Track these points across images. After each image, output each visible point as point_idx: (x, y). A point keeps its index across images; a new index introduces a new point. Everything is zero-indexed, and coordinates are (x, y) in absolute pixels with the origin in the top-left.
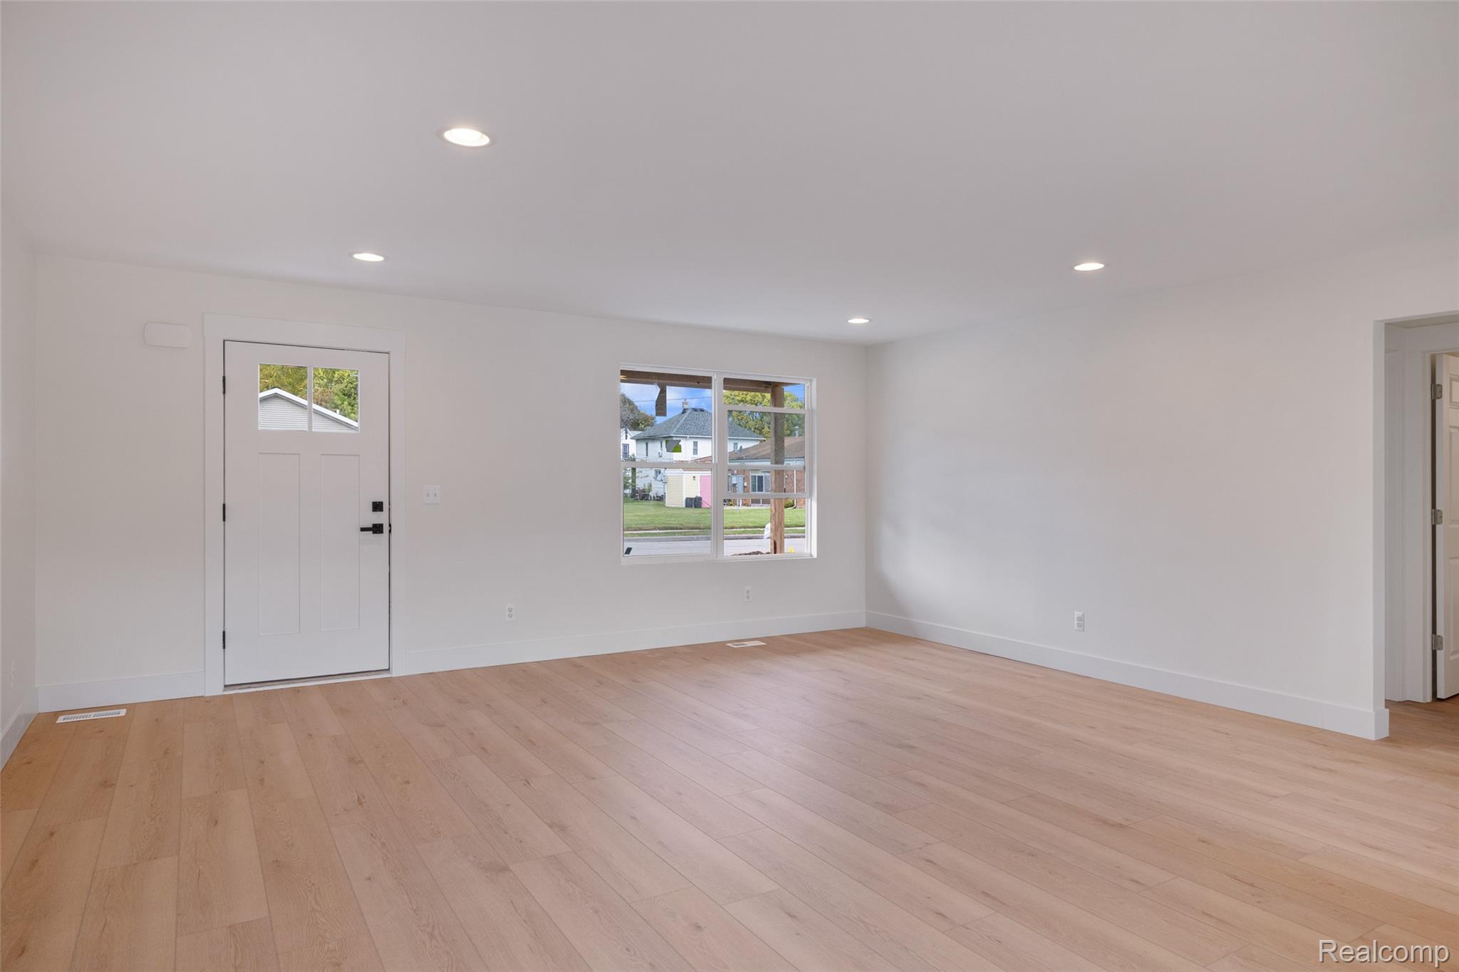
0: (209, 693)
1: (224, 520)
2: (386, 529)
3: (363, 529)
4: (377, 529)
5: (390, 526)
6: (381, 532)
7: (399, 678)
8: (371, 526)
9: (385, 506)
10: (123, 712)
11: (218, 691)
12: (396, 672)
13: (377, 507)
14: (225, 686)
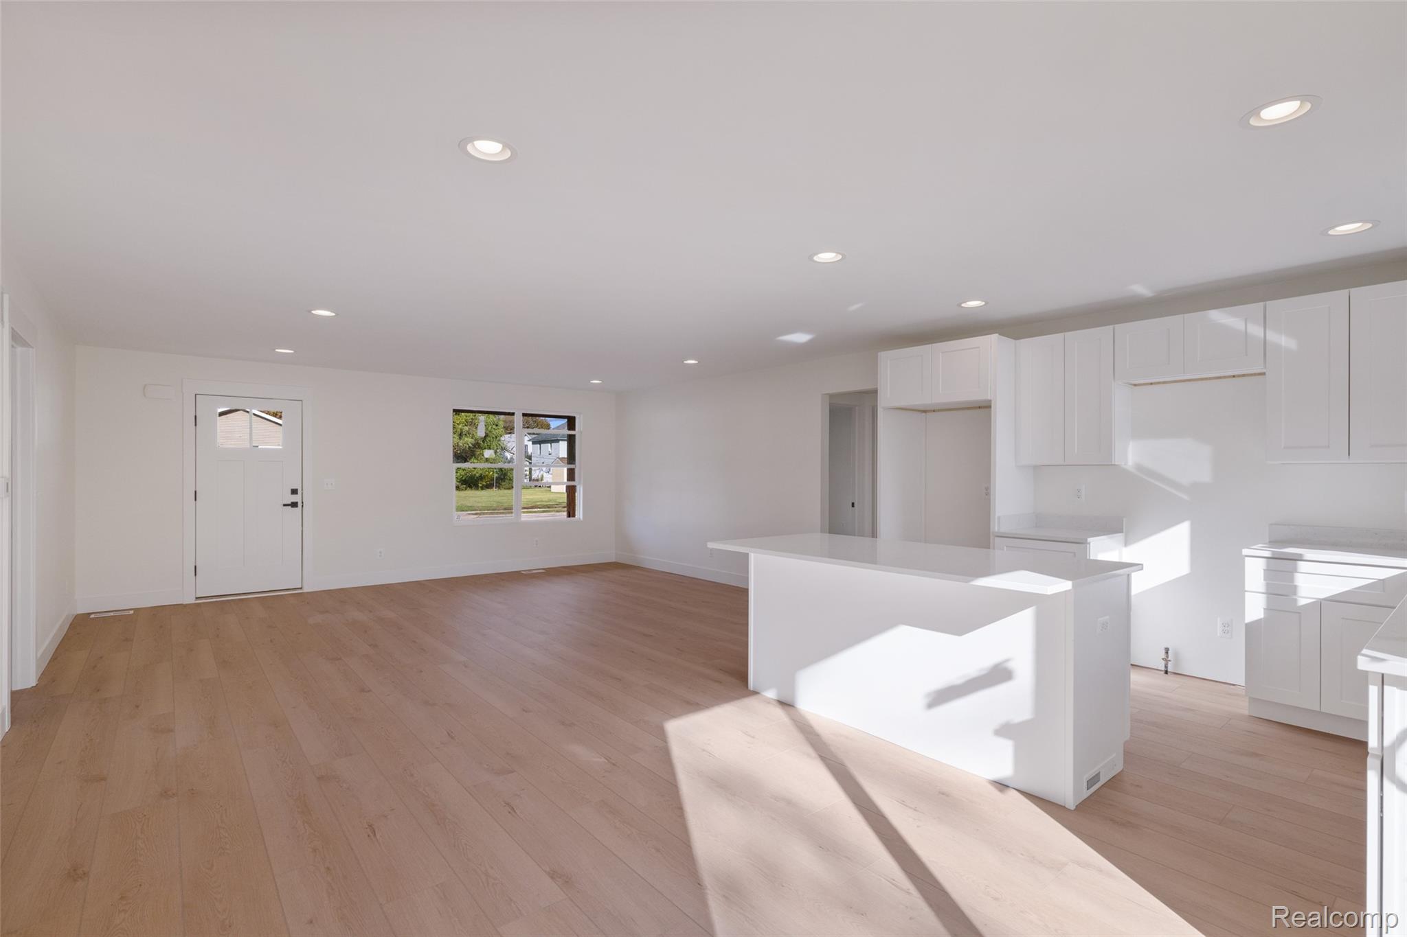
0: (186, 602)
1: (196, 500)
2: (300, 504)
3: (284, 505)
4: (294, 505)
5: (302, 503)
6: (297, 506)
7: (308, 593)
8: (290, 503)
9: (300, 492)
10: (132, 612)
11: (193, 601)
12: (306, 590)
13: (294, 492)
14: (196, 598)
